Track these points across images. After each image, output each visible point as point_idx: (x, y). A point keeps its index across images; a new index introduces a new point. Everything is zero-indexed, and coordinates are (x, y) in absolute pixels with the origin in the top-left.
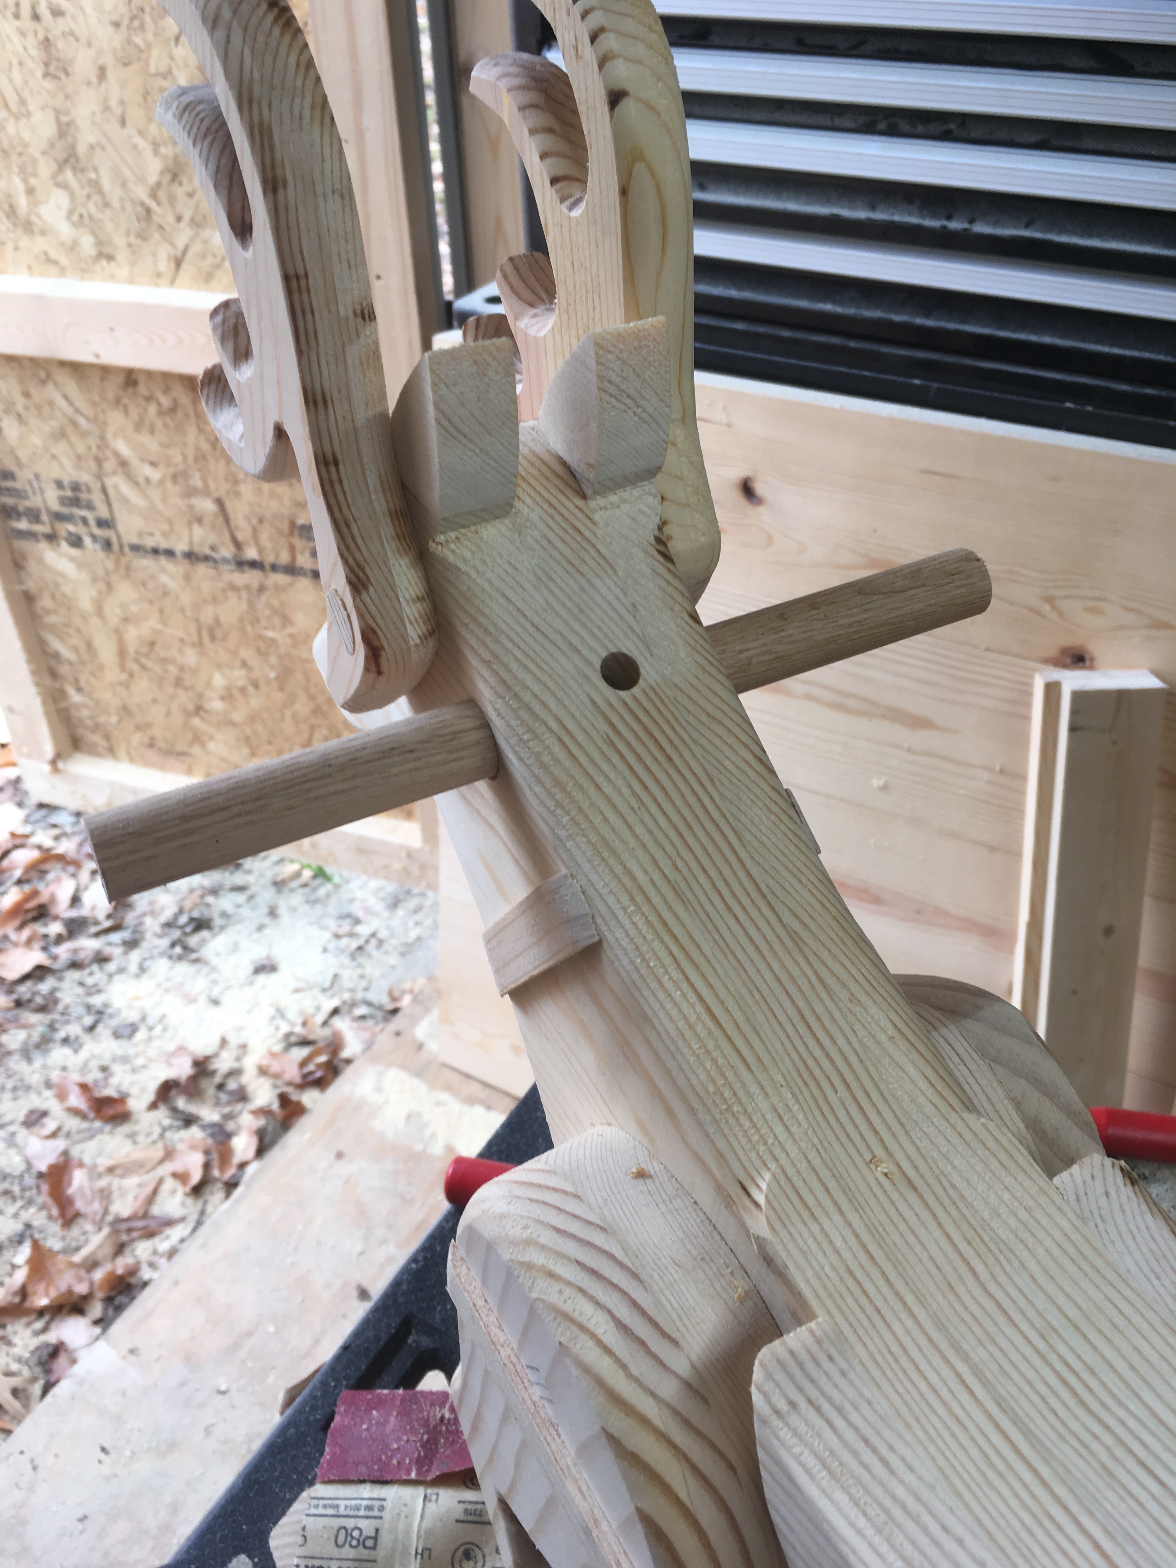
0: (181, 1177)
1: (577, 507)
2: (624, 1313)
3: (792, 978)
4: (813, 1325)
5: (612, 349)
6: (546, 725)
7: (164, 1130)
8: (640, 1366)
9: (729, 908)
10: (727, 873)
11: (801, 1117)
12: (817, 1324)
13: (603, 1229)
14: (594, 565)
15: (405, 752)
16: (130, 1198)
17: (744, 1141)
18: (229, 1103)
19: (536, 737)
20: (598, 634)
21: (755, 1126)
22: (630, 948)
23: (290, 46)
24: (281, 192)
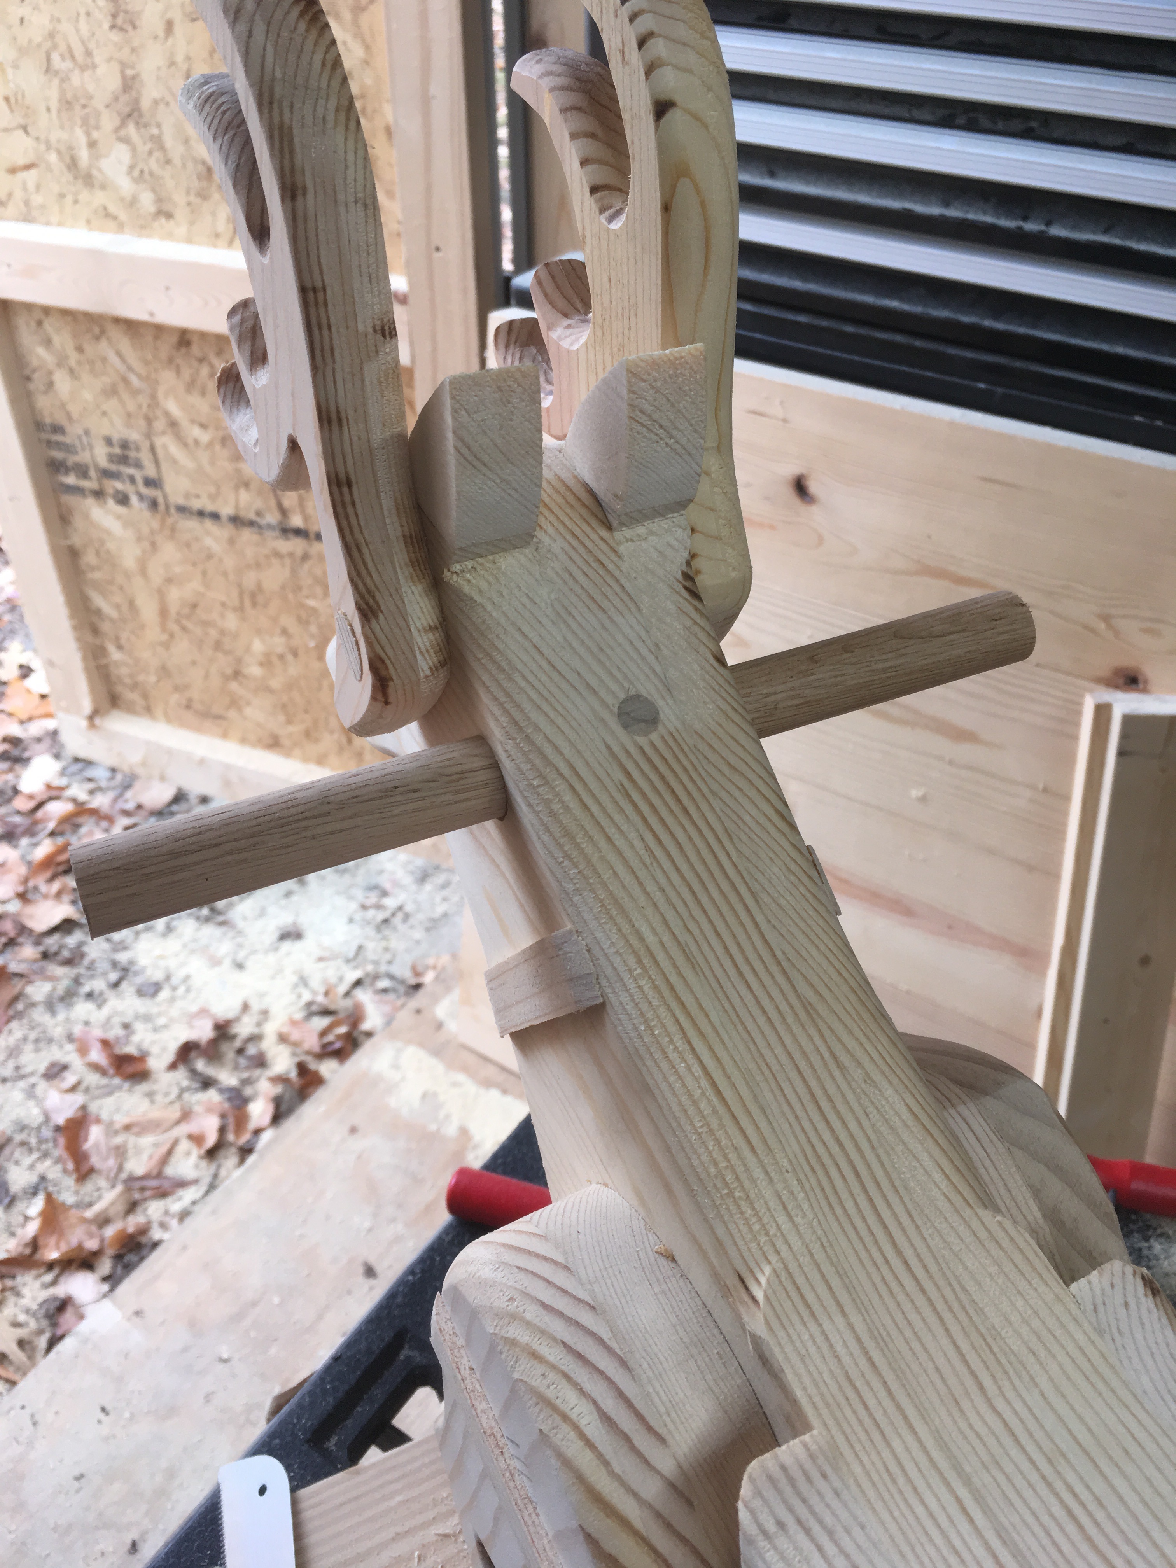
0: (197, 1139)
1: (602, 539)
2: (610, 1404)
3: (805, 1054)
4: (807, 1437)
5: (645, 377)
6: (557, 770)
7: (183, 1091)
8: (623, 1463)
9: (741, 974)
10: (742, 938)
11: (806, 1206)
12: (812, 1436)
13: (592, 1307)
14: (617, 602)
15: (409, 791)
16: (145, 1157)
17: (745, 1230)
18: (247, 1068)
19: (547, 783)
20: (619, 675)
21: (756, 1214)
22: (634, 1013)
23: (316, 44)
24: (300, 200)
